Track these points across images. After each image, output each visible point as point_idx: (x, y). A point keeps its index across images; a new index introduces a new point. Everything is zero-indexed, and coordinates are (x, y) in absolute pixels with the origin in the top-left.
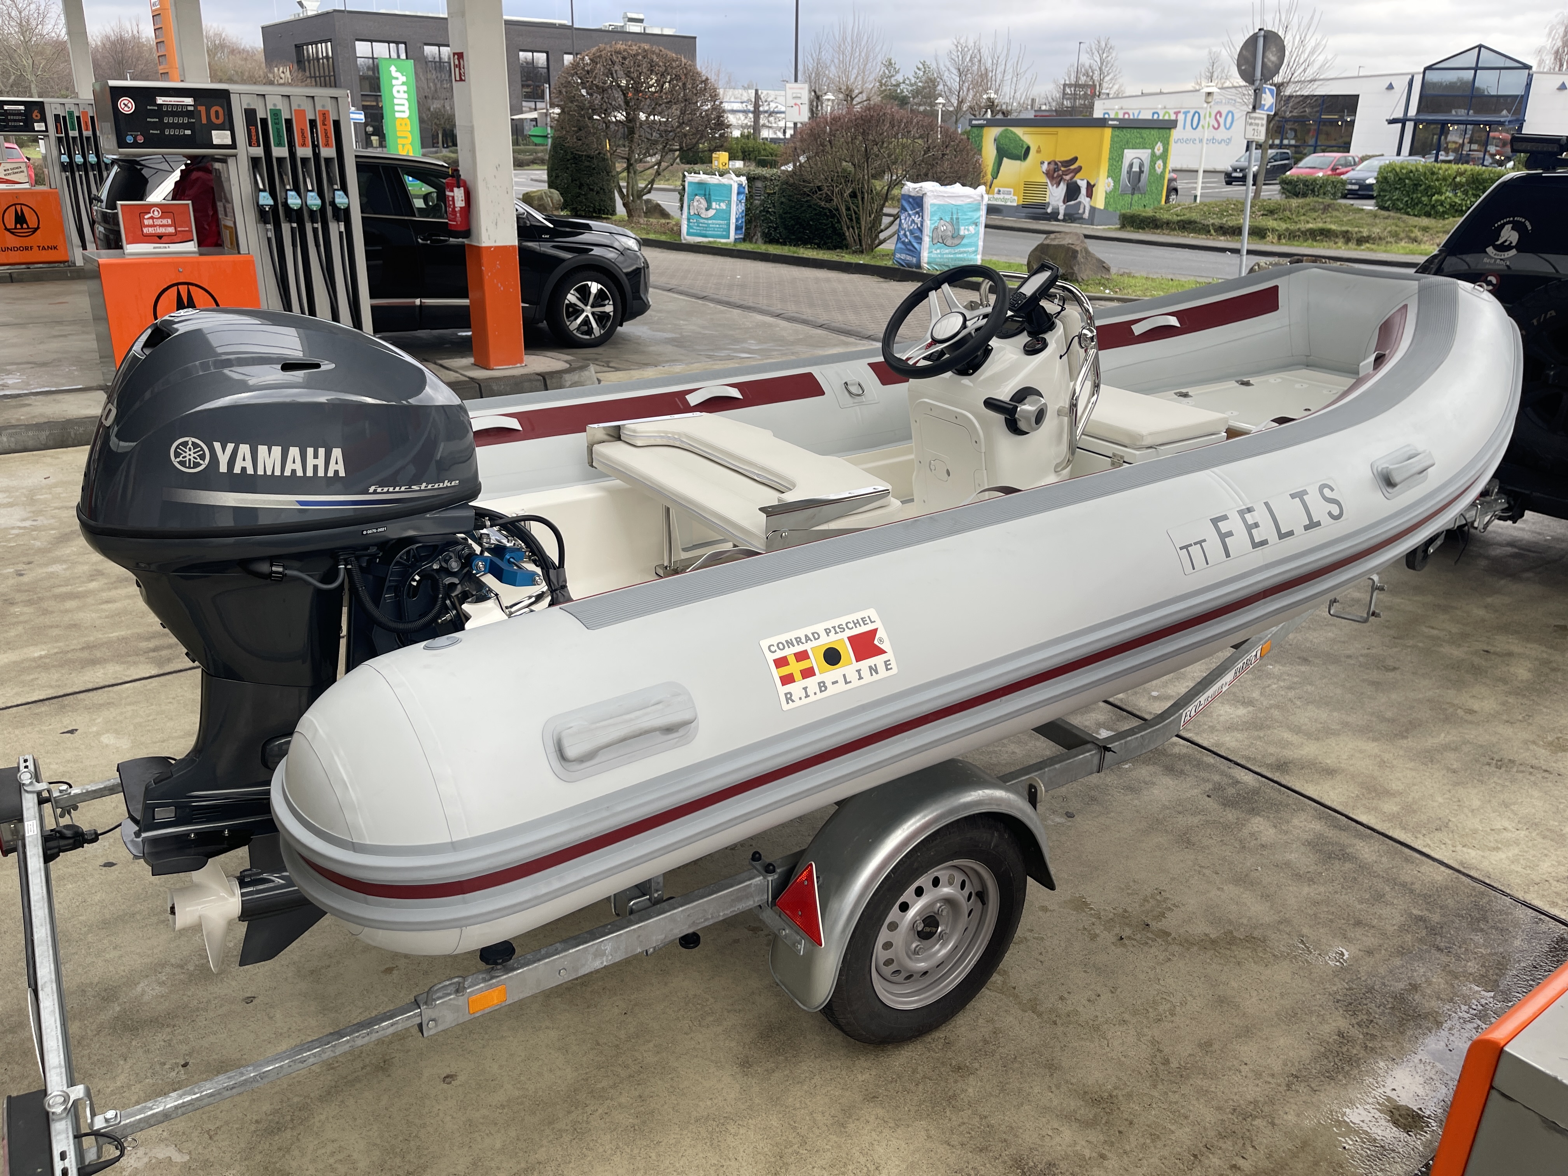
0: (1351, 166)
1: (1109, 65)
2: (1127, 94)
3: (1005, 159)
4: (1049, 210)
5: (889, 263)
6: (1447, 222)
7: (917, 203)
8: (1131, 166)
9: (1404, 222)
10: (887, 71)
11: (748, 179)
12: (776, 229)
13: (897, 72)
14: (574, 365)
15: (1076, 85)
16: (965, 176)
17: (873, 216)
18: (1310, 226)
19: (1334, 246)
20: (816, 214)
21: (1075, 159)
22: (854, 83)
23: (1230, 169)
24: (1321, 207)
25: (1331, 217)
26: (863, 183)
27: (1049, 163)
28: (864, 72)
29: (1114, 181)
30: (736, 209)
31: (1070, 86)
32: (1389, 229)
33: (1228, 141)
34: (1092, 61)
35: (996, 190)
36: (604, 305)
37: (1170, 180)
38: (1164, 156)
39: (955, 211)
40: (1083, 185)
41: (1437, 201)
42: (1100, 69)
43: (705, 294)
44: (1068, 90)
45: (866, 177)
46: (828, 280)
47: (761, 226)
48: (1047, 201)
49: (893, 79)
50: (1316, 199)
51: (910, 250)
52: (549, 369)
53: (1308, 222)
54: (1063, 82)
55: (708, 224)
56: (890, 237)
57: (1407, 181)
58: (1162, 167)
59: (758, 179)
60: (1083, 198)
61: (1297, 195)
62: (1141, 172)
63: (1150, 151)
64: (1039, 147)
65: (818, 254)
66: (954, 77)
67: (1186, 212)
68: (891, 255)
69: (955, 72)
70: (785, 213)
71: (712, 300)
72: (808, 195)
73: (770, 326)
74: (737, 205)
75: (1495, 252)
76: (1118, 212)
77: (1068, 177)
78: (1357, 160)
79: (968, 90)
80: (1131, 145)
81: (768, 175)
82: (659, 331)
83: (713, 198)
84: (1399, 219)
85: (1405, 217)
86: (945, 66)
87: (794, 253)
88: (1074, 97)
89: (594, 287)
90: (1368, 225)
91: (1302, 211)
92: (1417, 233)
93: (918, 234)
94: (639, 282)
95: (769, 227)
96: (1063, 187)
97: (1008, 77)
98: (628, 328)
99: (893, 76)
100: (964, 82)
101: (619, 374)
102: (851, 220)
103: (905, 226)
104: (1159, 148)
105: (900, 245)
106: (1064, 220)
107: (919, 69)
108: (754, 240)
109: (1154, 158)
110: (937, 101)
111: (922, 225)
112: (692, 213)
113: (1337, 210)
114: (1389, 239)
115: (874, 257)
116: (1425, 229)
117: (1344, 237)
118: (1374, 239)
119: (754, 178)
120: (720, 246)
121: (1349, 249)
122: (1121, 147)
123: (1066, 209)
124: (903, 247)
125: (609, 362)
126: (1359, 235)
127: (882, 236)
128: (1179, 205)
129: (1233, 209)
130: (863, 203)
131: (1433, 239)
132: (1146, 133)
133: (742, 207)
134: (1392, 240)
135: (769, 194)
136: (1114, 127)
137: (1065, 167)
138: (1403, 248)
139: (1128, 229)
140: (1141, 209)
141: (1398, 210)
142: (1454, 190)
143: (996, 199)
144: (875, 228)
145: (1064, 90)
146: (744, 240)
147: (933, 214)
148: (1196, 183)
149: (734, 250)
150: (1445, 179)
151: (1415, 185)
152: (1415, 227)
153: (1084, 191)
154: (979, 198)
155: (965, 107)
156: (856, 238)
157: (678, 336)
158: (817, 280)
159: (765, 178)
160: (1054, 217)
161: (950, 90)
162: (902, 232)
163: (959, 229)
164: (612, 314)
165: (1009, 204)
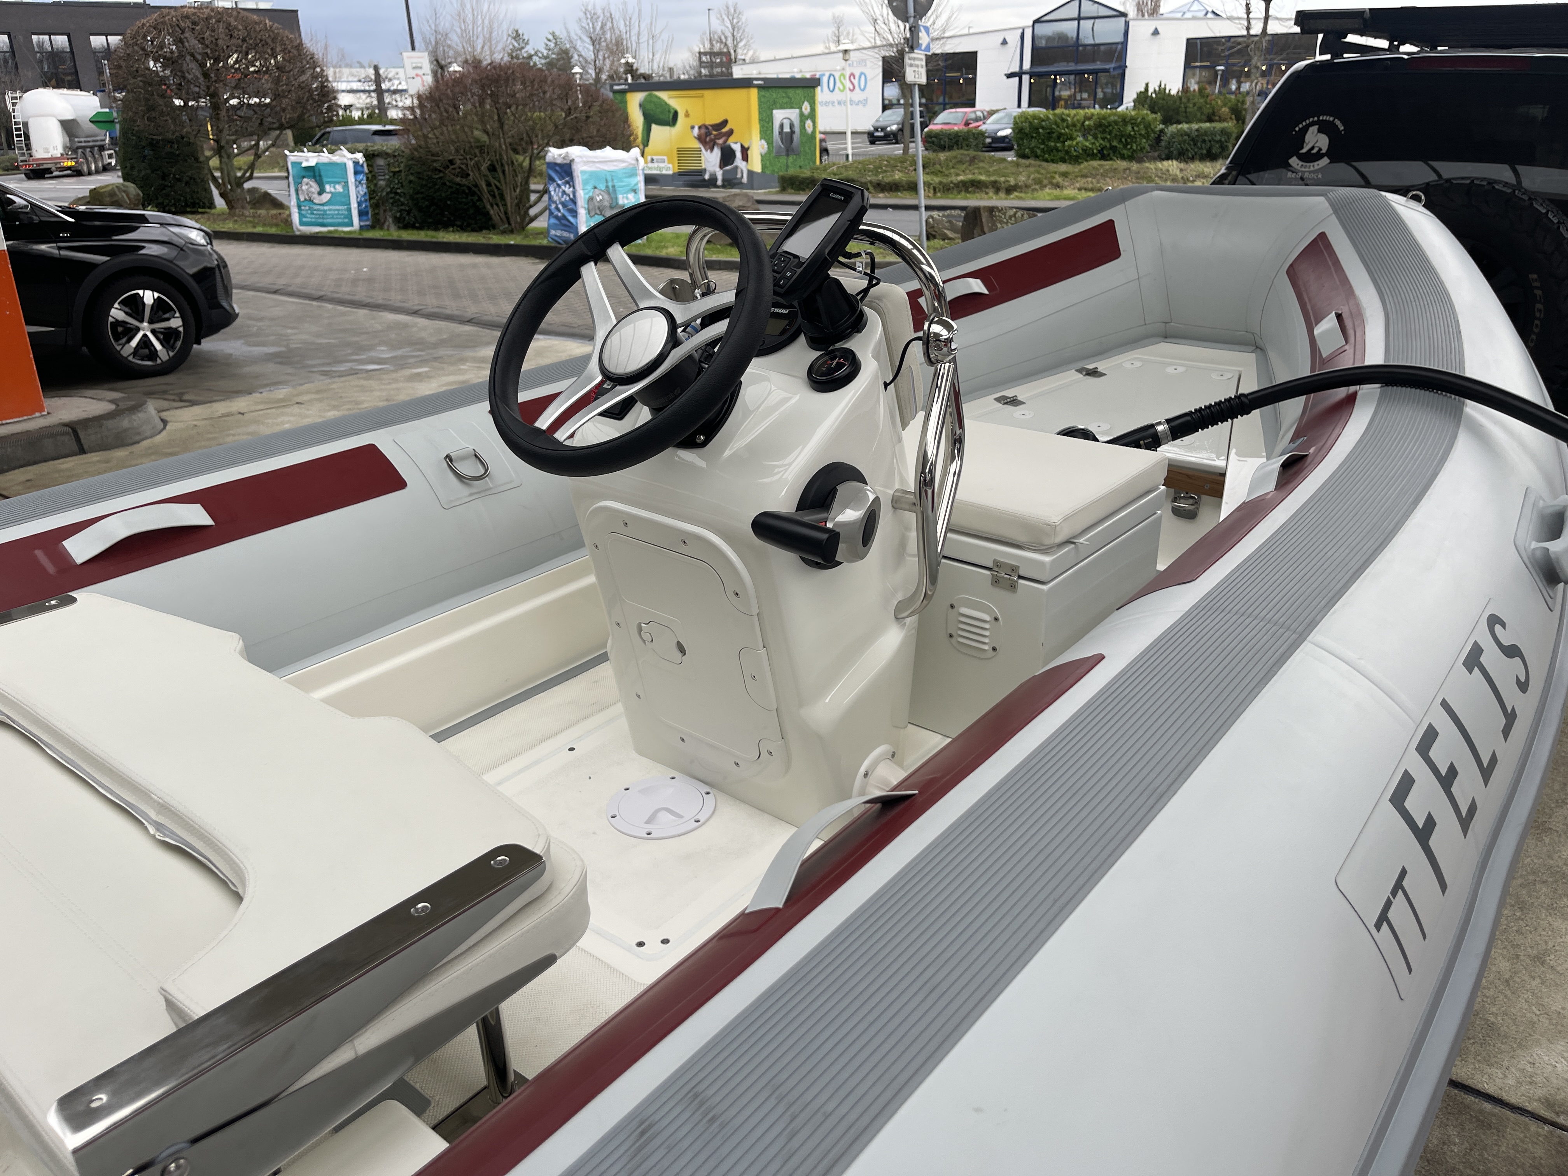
0: (981, 120)
1: (741, 31)
2: (762, 59)
3: (654, 126)
4: (707, 177)
5: (545, 242)
6: (1082, 166)
7: (566, 170)
8: (782, 126)
9: (1044, 168)
10: (516, 44)
11: (365, 156)
12: (409, 212)
13: (527, 43)
14: (122, 405)
15: (711, 54)
16: (615, 140)
17: (518, 191)
18: (961, 178)
19: (986, 196)
20: (452, 193)
21: (725, 122)
22: (481, 53)
23: (872, 129)
24: (968, 159)
25: (978, 168)
26: (500, 155)
27: (700, 128)
28: (490, 40)
29: (768, 144)
30: (355, 192)
31: (705, 54)
32: (1032, 176)
33: (865, 102)
34: (723, 28)
35: (649, 158)
36: (168, 319)
37: (821, 141)
38: (812, 116)
39: (609, 178)
40: (737, 148)
41: (1070, 146)
42: (733, 35)
43: (322, 293)
44: (704, 59)
45: (504, 147)
46: (475, 266)
47: (391, 210)
48: (703, 167)
49: (523, 51)
50: (961, 151)
51: (565, 225)
52: (84, 416)
53: (958, 175)
54: (697, 50)
55: (325, 211)
56: (541, 213)
57: (1041, 130)
58: (811, 127)
59: (378, 155)
60: (739, 161)
61: (943, 148)
62: (793, 132)
63: (797, 111)
64: (687, 111)
65: (460, 237)
66: (587, 46)
67: (843, 170)
68: (544, 233)
69: (588, 40)
70: (417, 193)
71: (331, 300)
72: (440, 171)
73: (406, 326)
74: (357, 187)
75: (1301, 163)
76: (776, 174)
77: (720, 141)
78: (985, 114)
79: (604, 58)
80: (778, 105)
81: (389, 151)
82: (257, 345)
83: (325, 179)
84: (1039, 166)
85: (1045, 164)
86: (576, 35)
87: (433, 237)
88: (711, 65)
89: (149, 297)
90: (1013, 174)
91: (951, 164)
92: (1058, 179)
93: (571, 206)
94: (215, 285)
95: (401, 211)
96: (717, 153)
97: (644, 38)
98: (209, 345)
99: (523, 48)
100: (598, 51)
101: (197, 410)
102: (494, 196)
103: (555, 198)
104: (806, 108)
105: (553, 221)
106: (723, 186)
107: (549, 40)
108: (386, 227)
109: (803, 118)
110: (573, 71)
111: (574, 196)
112: (302, 199)
113: (983, 161)
114: (1034, 187)
115: (527, 236)
116: (1065, 175)
117: (993, 187)
118: (1020, 187)
119: (374, 155)
120: (342, 235)
121: (1001, 199)
122: (769, 108)
123: (723, 175)
124: (556, 222)
125: (183, 394)
126: (1007, 184)
127: (532, 212)
128: (834, 164)
129: (886, 166)
130: (505, 178)
131: (1073, 184)
132: (791, 92)
133: (363, 190)
134: (1037, 187)
135: (394, 173)
136: (759, 87)
137: (716, 130)
138: (1049, 194)
139: (790, 191)
140: (798, 170)
141: (1037, 157)
142: (1084, 136)
143: (650, 169)
144: (523, 204)
145: (700, 58)
146: (372, 227)
147: (585, 183)
148: (846, 144)
149: (359, 239)
150: (1074, 125)
151: (1049, 133)
152: (1055, 173)
153: (739, 154)
154: (634, 162)
155: (604, 77)
156: (503, 216)
157: (283, 349)
158: (462, 267)
159: (387, 154)
160: (712, 183)
161: (586, 61)
162: (553, 206)
163: (617, 199)
164: (181, 329)
165: (664, 172)
